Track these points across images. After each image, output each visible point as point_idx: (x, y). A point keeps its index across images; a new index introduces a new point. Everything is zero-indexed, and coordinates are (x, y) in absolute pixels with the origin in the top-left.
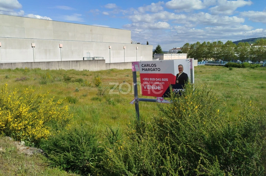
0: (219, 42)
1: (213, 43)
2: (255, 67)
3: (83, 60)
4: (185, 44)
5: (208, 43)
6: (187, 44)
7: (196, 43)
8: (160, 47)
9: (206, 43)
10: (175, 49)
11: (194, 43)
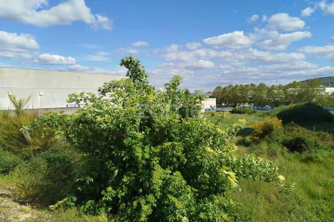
0: (252, 85)
1: (245, 86)
2: (251, 113)
3: (66, 107)
4: (217, 88)
5: (241, 85)
6: (219, 88)
7: (228, 86)
8: (189, 91)
9: (239, 85)
10: (209, 93)
11: (226, 86)
